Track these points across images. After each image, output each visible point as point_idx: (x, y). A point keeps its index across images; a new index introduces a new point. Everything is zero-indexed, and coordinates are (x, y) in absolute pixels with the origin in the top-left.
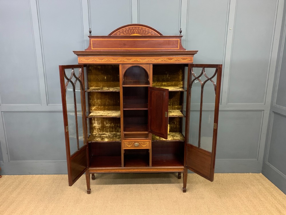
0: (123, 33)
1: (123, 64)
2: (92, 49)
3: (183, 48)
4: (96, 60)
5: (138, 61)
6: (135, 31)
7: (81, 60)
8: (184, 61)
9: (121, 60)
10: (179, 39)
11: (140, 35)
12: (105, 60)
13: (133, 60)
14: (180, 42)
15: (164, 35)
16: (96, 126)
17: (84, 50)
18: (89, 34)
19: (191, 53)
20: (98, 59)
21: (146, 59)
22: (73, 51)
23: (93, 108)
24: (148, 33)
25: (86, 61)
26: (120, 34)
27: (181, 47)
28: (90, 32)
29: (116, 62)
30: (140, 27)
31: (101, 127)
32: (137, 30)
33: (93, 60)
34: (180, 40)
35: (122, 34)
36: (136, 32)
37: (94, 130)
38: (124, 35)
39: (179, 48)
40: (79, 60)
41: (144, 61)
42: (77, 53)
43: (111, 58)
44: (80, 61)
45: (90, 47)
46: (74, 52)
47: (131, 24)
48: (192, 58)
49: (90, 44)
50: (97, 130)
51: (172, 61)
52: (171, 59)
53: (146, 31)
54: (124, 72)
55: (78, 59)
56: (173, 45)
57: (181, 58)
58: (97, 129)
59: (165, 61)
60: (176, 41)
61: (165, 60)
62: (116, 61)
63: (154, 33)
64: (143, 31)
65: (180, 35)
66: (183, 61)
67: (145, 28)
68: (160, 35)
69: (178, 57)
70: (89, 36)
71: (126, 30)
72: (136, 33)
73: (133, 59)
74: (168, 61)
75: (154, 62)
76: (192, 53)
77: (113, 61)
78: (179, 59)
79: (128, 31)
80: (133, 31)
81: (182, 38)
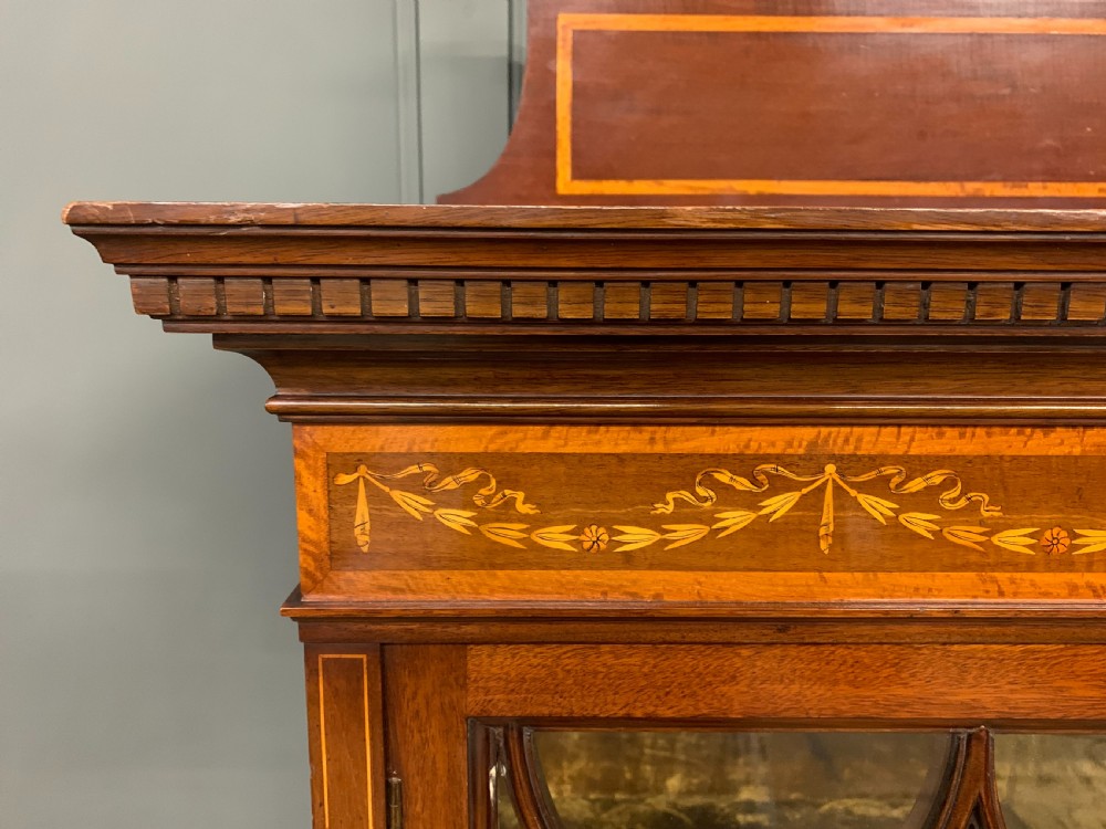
2: (565, 183)
33: (780, 505)
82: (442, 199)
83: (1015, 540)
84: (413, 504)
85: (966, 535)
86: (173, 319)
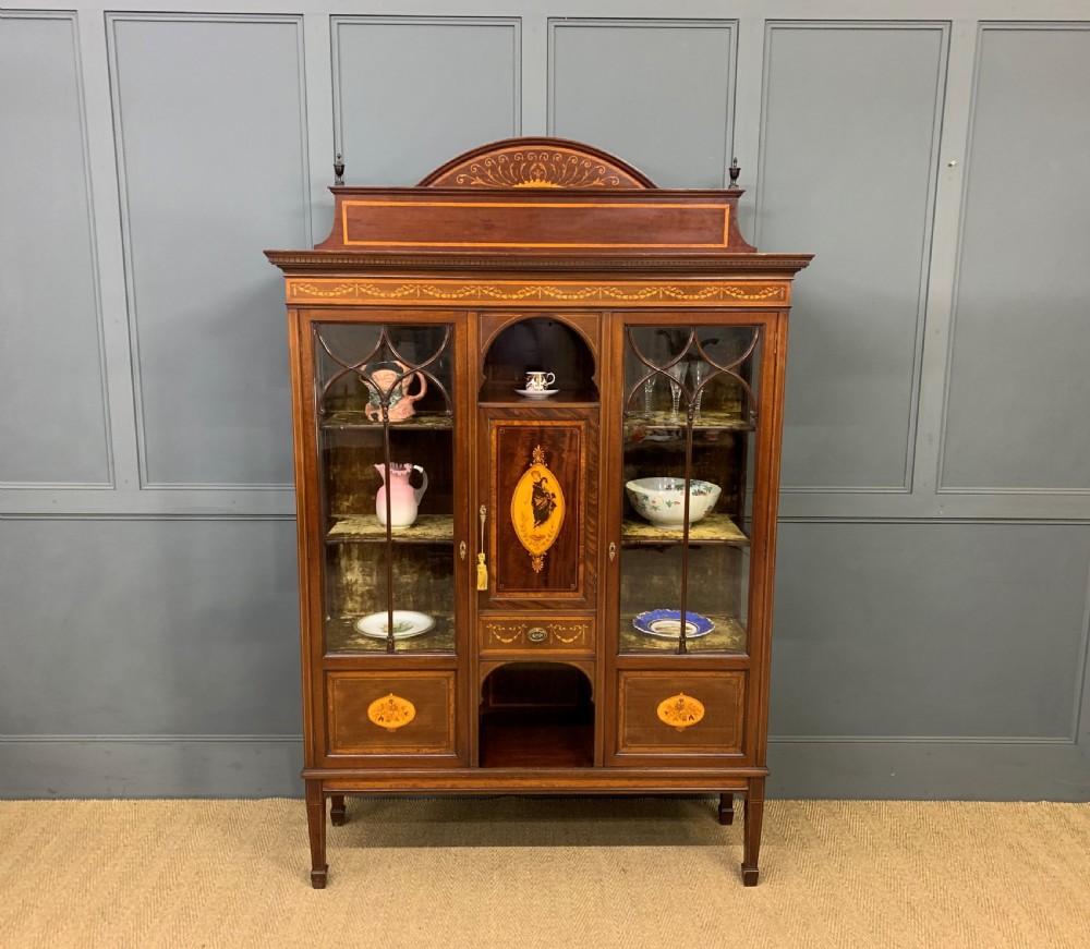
0: (483, 177)
1: (481, 310)
2: (346, 242)
3: (745, 245)
4: (364, 290)
5: (548, 298)
6: (534, 170)
7: (299, 292)
8: (749, 300)
9: (473, 292)
10: (726, 206)
11: (555, 186)
12: (406, 293)
13: (528, 294)
14: (732, 219)
15: (661, 186)
16: (356, 582)
17: (309, 249)
18: (331, 179)
19: (782, 263)
20: (375, 285)
21: (583, 287)
22: (268, 249)
23: (346, 504)
24: (592, 178)
25: (321, 294)
26: (467, 182)
27: (736, 237)
28: (339, 172)
29: (451, 299)
30: (556, 152)
31: (379, 586)
32: (543, 162)
33: (350, 290)
34: (732, 209)
35: (480, 181)
36: (538, 174)
37: (345, 599)
38: (489, 186)
39: (725, 245)
40: (292, 288)
41: (575, 297)
42: (281, 260)
43: (430, 285)
44: (293, 296)
45: (337, 233)
46: (268, 253)
47: (517, 136)
48: (785, 287)
49: (339, 221)
50: (358, 599)
51: (697, 297)
52: (694, 290)
53: (582, 170)
54: (488, 343)
55: (288, 286)
56: (701, 229)
57: (740, 288)
58: (362, 595)
59: (670, 298)
60: (713, 212)
61: (667, 293)
62: (454, 296)
63: (619, 176)
64: (571, 168)
65: (733, 189)
66: (746, 297)
67: (580, 158)
68: (643, 188)
69: (727, 283)
70: (333, 185)
71: (498, 163)
72: (541, 179)
73: (529, 286)
74: (680, 297)
75: (619, 300)
76: (789, 266)
77: (441, 299)
78: (728, 292)
79: (505, 167)
80: (527, 167)
81: (740, 199)
82: (316, 247)
83: (383, 295)
84: (302, 289)
85: (376, 294)
86: (273, 263)
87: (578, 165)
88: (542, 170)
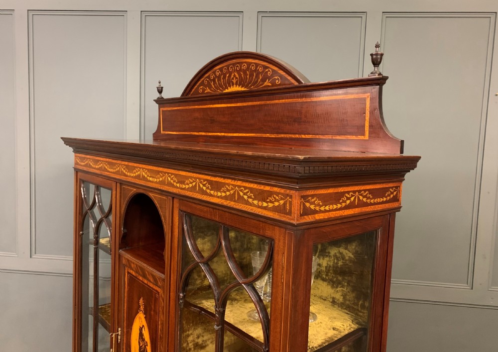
0: (210, 87)
1: (121, 183)
4: (90, 162)
6: (233, 79)
9: (118, 169)
10: (368, 96)
11: (243, 89)
12: (100, 166)
13: (137, 174)
14: (373, 109)
20: (93, 160)
21: (159, 173)
24: (263, 80)
25: (81, 163)
26: (204, 90)
27: (377, 129)
28: (160, 91)
30: (243, 63)
32: (237, 71)
33: (87, 162)
35: (208, 90)
36: (235, 81)
38: (213, 93)
39: (367, 137)
41: (155, 180)
43: (106, 162)
45: (159, 127)
51: (219, 194)
52: (218, 187)
53: (258, 75)
54: (124, 207)
56: (342, 120)
61: (201, 186)
62: (114, 170)
63: (281, 76)
64: (252, 75)
68: (296, 84)
70: (156, 98)
71: (216, 76)
72: (236, 84)
74: (208, 191)
75: (175, 187)
77: (110, 171)
79: (219, 78)
80: (229, 77)
84: (77, 160)
85: (93, 166)
87: (255, 71)
88: (236, 78)
